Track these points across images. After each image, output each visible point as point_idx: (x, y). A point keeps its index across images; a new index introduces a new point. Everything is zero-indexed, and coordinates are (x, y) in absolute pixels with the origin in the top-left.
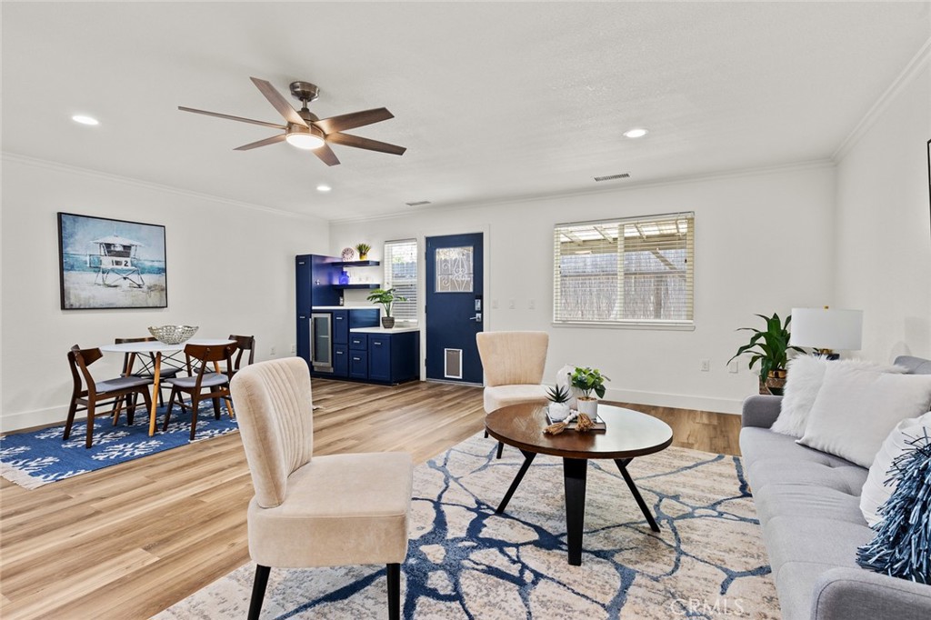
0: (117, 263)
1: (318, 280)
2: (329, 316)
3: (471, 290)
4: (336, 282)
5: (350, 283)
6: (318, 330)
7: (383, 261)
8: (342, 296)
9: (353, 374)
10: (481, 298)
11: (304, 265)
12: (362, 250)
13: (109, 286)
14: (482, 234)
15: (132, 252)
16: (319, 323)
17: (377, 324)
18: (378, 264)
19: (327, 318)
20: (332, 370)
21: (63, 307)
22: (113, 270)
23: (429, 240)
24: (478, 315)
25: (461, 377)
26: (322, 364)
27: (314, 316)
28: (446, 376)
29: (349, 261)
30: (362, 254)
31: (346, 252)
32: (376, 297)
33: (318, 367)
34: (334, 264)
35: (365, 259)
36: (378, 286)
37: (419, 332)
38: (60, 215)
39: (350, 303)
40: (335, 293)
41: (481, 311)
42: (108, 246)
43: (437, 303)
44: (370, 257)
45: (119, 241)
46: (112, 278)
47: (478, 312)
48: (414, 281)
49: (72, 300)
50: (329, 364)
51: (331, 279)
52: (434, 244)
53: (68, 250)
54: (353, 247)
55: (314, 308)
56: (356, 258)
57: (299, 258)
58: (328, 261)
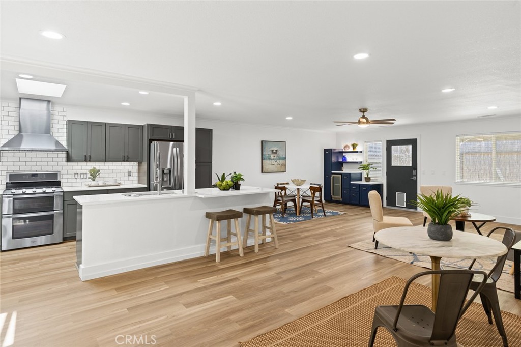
0: (274, 156)
1: (334, 159)
2: (340, 176)
3: (410, 165)
4: (341, 160)
5: (348, 161)
6: (334, 182)
7: (364, 151)
8: (343, 166)
9: (352, 202)
10: (416, 169)
11: (328, 153)
12: (354, 146)
13: (272, 165)
14: (416, 139)
15: (278, 152)
16: (334, 178)
17: (361, 180)
18: (361, 152)
19: (339, 177)
20: (341, 200)
21: (262, 172)
22: (273, 159)
23: (388, 142)
24: (414, 177)
25: (405, 206)
26: (336, 197)
27: (333, 175)
28: (397, 205)
29: (347, 151)
30: (354, 148)
31: (345, 147)
32: (362, 168)
33: (334, 198)
34: (340, 152)
35: (355, 150)
36: (361, 162)
37: (383, 184)
38: (262, 142)
39: (346, 170)
40: (340, 165)
41: (416, 175)
42: (272, 150)
43: (392, 171)
44: (358, 149)
45: (275, 149)
46: (273, 162)
47: (415, 176)
48: (380, 160)
49: (264, 170)
50: (340, 197)
51: (338, 159)
52: (390, 144)
53: (264, 153)
54: (350, 144)
55: (332, 172)
56: (351, 149)
57: (325, 150)
58: (337, 151)
